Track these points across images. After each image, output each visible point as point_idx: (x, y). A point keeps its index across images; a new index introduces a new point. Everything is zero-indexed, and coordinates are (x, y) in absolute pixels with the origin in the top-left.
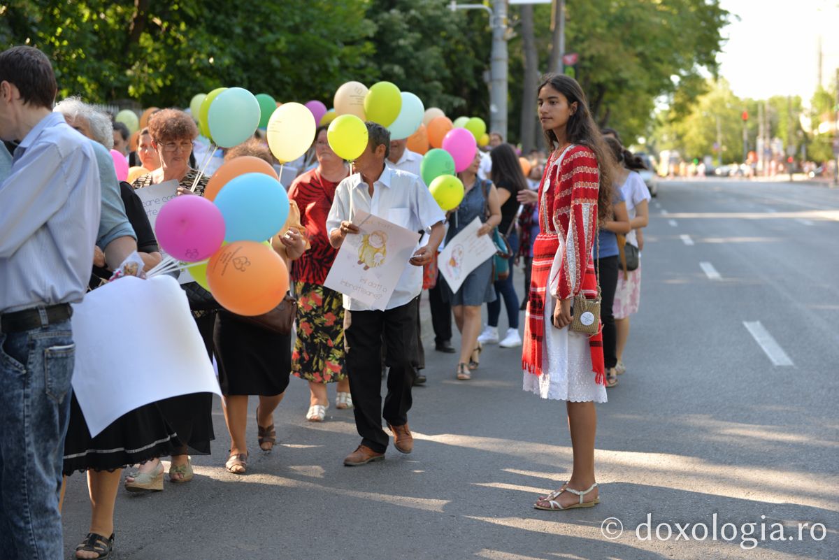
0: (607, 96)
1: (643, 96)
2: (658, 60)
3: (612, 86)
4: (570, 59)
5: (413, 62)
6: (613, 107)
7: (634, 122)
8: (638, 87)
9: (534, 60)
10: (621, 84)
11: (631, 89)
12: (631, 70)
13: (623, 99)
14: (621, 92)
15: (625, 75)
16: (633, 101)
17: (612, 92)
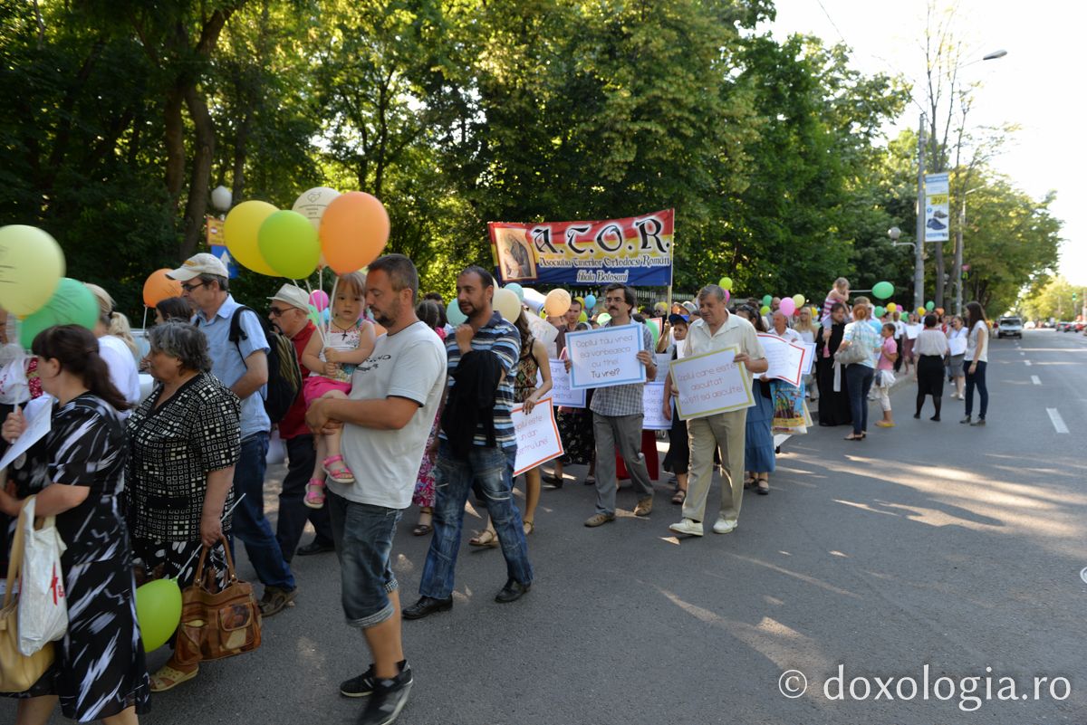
0: (989, 286)
1: (1012, 286)
2: (1020, 267)
3: (992, 281)
4: (965, 268)
5: (880, 272)
6: (993, 292)
7: (1008, 299)
8: (1008, 281)
9: (943, 269)
10: (998, 280)
11: (1004, 282)
12: (1002, 272)
13: (1000, 287)
14: (998, 284)
15: (999, 275)
16: (1006, 288)
17: (992, 284)
